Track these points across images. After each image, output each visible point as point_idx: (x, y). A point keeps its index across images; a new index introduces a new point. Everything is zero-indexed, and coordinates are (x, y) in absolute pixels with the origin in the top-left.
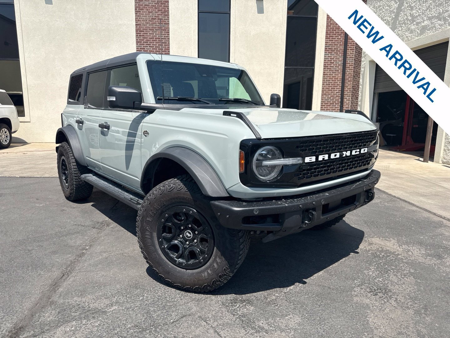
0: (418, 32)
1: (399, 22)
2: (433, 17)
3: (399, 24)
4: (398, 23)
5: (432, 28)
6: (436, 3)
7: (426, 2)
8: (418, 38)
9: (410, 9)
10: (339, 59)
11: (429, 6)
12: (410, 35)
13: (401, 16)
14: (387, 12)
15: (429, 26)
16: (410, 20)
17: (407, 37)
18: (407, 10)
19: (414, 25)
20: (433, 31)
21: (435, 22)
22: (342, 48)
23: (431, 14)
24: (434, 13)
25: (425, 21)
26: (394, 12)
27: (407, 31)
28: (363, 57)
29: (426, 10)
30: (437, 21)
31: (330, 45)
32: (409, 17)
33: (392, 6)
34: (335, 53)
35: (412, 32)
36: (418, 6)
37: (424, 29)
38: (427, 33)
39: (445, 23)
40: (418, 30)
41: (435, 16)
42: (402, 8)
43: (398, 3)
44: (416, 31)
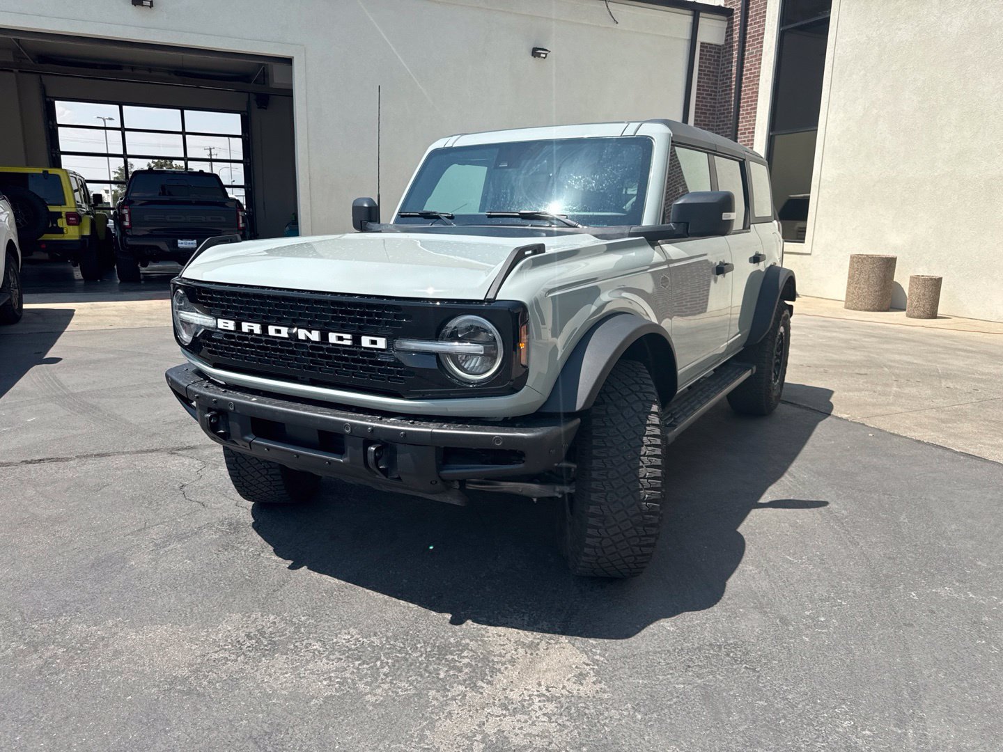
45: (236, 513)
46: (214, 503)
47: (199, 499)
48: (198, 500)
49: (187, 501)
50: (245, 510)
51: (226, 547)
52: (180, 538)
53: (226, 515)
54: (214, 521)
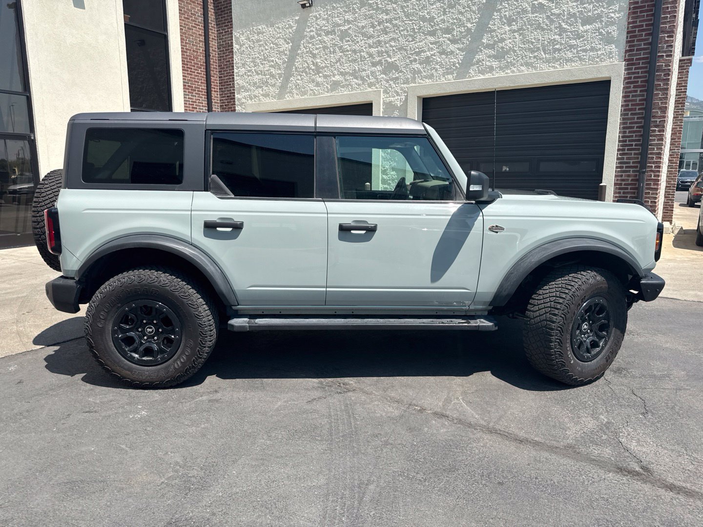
0: (327, 87)
1: (296, 68)
2: (346, 73)
3: (296, 70)
4: (294, 69)
5: (347, 85)
6: (349, 58)
7: (333, 53)
8: (329, 94)
9: (311, 55)
10: (203, 103)
11: (339, 59)
12: (317, 88)
13: (298, 62)
14: (273, 51)
15: (342, 82)
16: (313, 70)
17: (311, 90)
18: (307, 56)
19: (320, 77)
20: (349, 90)
21: (350, 79)
22: (204, 87)
23: (344, 70)
24: (347, 68)
25: (336, 75)
26: (286, 55)
27: (310, 82)
28: (238, 105)
29: (336, 63)
30: (352, 79)
31: (189, 80)
32: (312, 65)
33: (281, 45)
34: (196, 93)
35: (318, 85)
36: (324, 56)
37: (335, 85)
38: (341, 90)
39: (363, 83)
40: (327, 84)
41: (349, 72)
42: (299, 52)
43: (291, 44)
44: (325, 85)
45: (613, 378)
46: (624, 390)
47: (634, 397)
48: (636, 397)
49: (644, 399)
50: (606, 377)
51: (629, 363)
52: (654, 376)
53: (620, 379)
54: (630, 379)
